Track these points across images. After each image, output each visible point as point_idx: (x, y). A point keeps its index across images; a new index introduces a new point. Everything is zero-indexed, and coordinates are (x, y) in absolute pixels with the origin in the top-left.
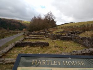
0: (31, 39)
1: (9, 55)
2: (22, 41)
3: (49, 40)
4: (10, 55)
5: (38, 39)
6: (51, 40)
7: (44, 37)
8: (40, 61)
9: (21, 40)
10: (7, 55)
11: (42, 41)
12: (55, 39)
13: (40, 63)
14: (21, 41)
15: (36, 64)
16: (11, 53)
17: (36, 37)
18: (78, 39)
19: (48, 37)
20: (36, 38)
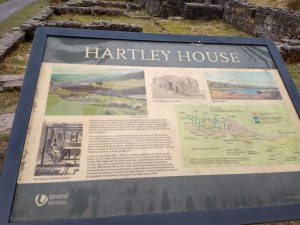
0: (78, 12)
1: (12, 68)
2: (47, 18)
3: (144, 19)
4: (15, 66)
5: (103, 13)
6: (149, 18)
7: (124, 7)
8: (108, 49)
9: (40, 17)
10: (4, 67)
11: (118, 21)
12: (166, 17)
13: (110, 54)
14: (42, 20)
15: (97, 57)
16: (18, 62)
17: (96, 8)
18: (241, 14)
19: (139, 9)
20: (96, 12)
